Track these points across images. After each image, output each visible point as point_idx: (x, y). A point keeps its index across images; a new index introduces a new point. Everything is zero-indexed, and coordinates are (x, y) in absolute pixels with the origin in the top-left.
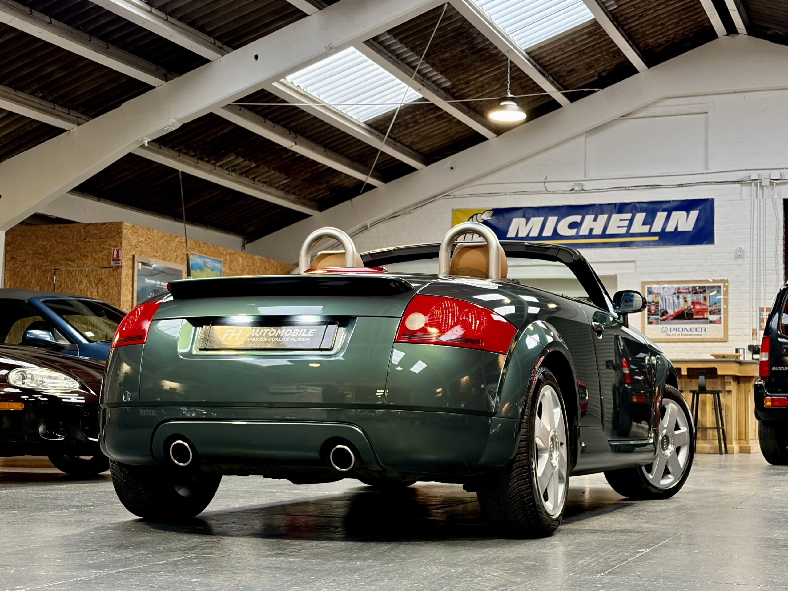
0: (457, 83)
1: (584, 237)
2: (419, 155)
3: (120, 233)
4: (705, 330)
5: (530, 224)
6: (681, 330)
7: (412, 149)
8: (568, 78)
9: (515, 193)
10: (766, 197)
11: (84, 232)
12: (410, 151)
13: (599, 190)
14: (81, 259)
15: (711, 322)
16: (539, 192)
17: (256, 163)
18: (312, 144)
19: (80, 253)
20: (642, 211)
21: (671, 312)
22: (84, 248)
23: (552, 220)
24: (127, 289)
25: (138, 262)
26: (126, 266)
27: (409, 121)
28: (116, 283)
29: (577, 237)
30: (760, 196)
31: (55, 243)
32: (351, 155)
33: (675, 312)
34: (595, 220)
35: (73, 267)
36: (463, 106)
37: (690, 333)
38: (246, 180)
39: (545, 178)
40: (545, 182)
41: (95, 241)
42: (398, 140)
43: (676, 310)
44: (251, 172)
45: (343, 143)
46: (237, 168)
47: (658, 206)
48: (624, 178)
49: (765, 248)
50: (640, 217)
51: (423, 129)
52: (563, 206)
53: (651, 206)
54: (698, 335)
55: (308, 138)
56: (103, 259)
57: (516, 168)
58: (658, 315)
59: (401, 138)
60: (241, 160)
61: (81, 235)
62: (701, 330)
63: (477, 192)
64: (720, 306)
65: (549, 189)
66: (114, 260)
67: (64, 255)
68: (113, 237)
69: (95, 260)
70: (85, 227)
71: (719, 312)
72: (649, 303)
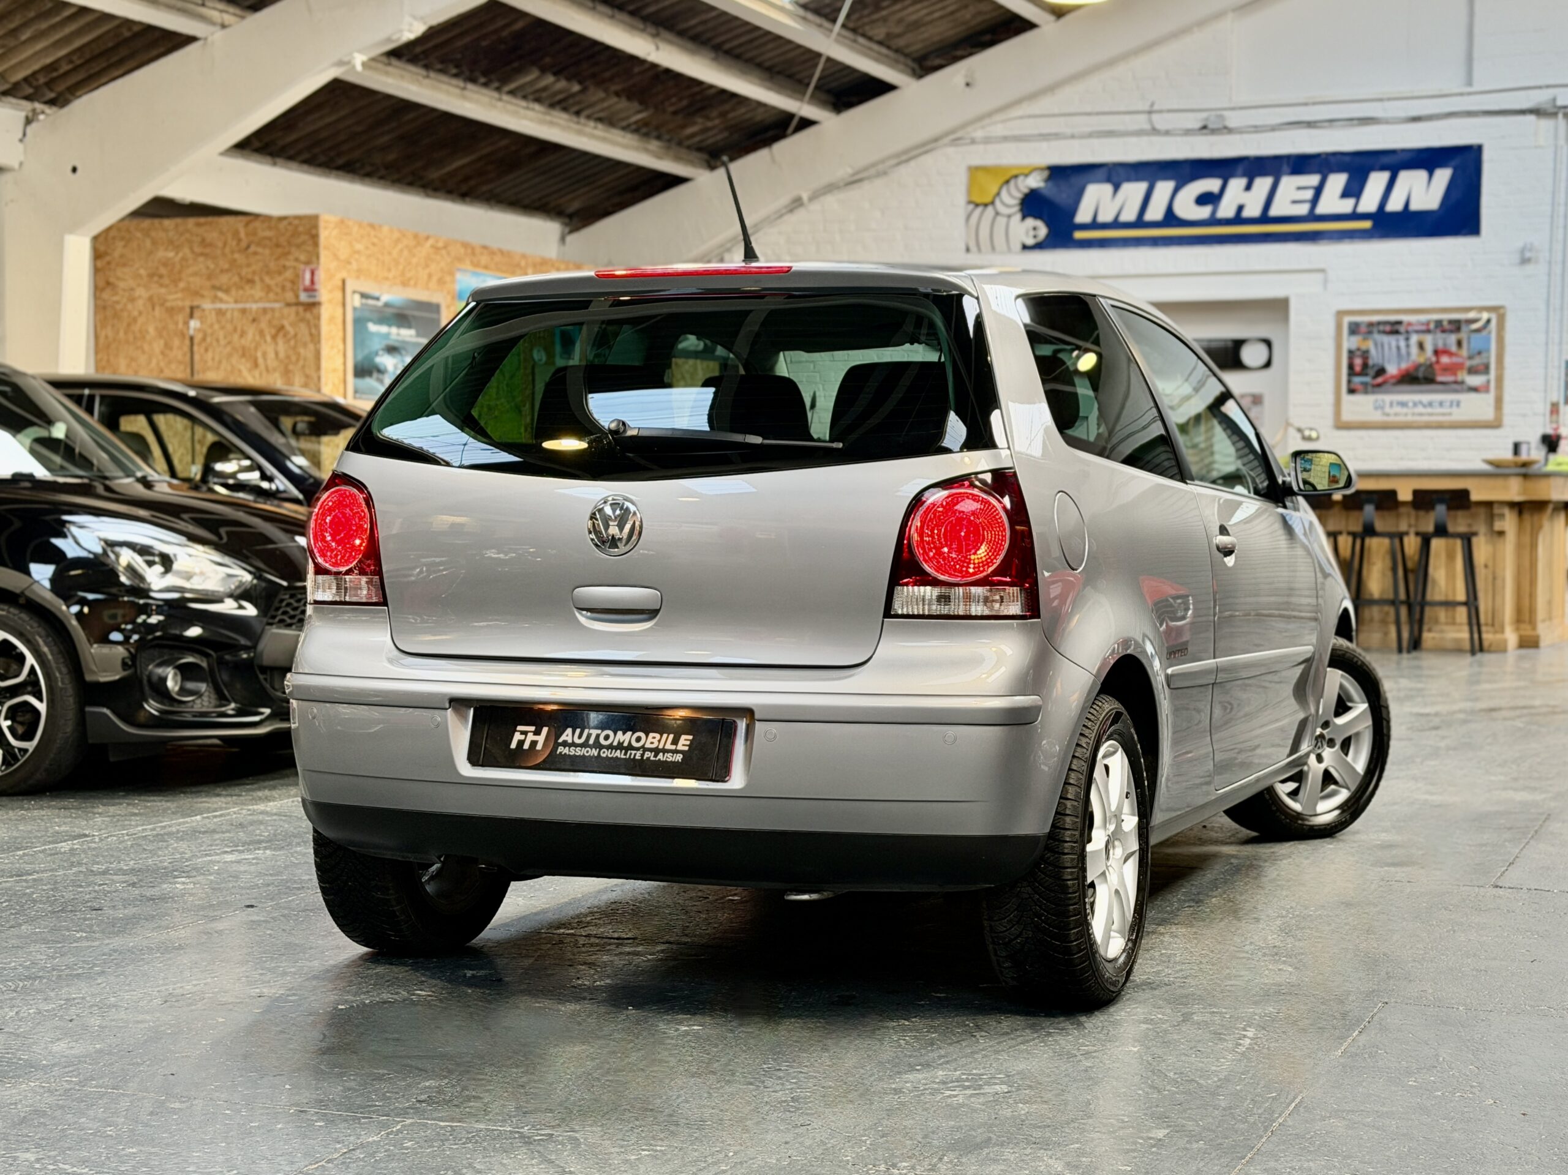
1: (1229, 222)
2: (902, 59)
3: (314, 238)
5: (1120, 195)
6: (1411, 404)
7: (889, 47)
9: (1091, 135)
11: (247, 235)
12: (884, 50)
13: (1257, 129)
14: (242, 288)
15: (1475, 389)
16: (1139, 133)
17: (580, 82)
18: (690, 45)
19: (239, 274)
20: (1339, 169)
21: (1392, 370)
22: (248, 265)
23: (1164, 188)
24: (332, 347)
25: (354, 292)
26: (330, 301)
28: (311, 335)
29: (1213, 221)
31: (190, 255)
32: (767, 64)
33: (1400, 370)
34: (1248, 187)
35: (227, 302)
37: (1429, 410)
38: (561, 117)
39: (1149, 103)
40: (1150, 112)
41: (267, 252)
42: (862, 31)
43: (1404, 366)
44: (571, 101)
45: (751, 41)
46: (544, 95)
47: (1370, 161)
48: (1306, 104)
50: (1337, 181)
51: (911, 9)
52: (1185, 161)
53: (1358, 161)
54: (1444, 415)
55: (681, 34)
56: (283, 288)
57: (1091, 81)
58: (1366, 375)
59: (868, 28)
60: (549, 79)
61: (240, 240)
62: (1451, 405)
63: (1016, 132)
64: (1488, 358)
65: (1158, 126)
66: (306, 290)
67: (209, 277)
68: (304, 243)
69: (268, 289)
70: (247, 225)
71: (1486, 369)
72: (1351, 353)
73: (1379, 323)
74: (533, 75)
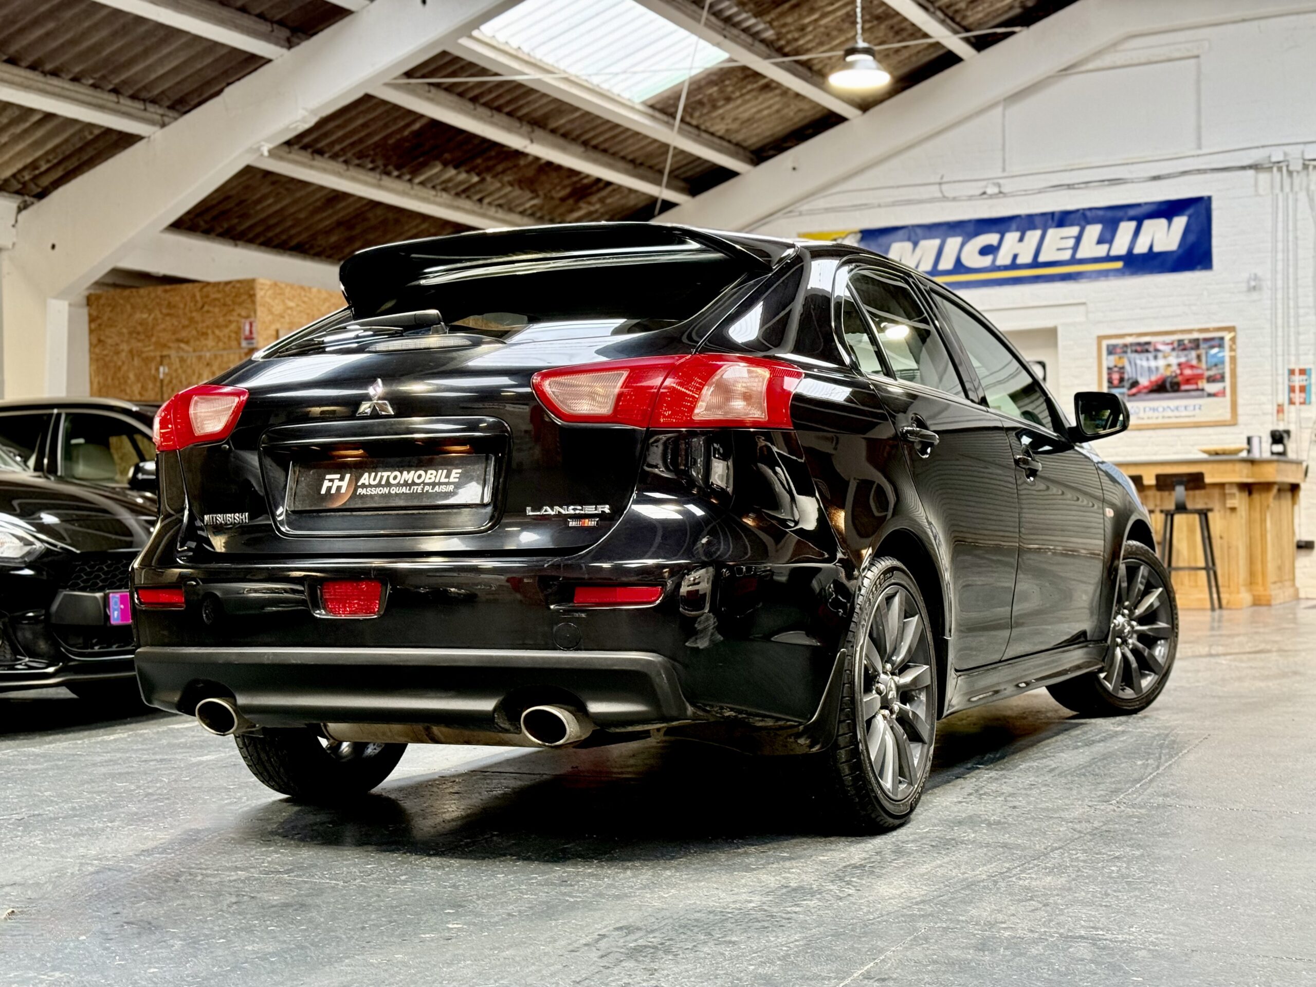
0: (784, 30)
1: (1006, 268)
2: (741, 151)
3: (252, 296)
4: (1200, 409)
5: (919, 250)
6: (1161, 409)
7: (729, 141)
8: (969, 13)
9: (894, 204)
10: (1296, 188)
11: (202, 297)
12: (725, 144)
14: (198, 339)
15: (1210, 395)
16: (932, 200)
17: (478, 174)
18: (561, 141)
19: (196, 329)
20: (1094, 221)
21: (1144, 381)
22: (203, 321)
23: (953, 243)
27: (715, 95)
29: (994, 268)
30: (1287, 188)
31: (159, 316)
32: (630, 157)
33: (1151, 382)
34: (1021, 239)
35: (187, 351)
36: (800, 68)
37: (1176, 413)
39: (939, 176)
40: (940, 184)
41: (217, 310)
42: (703, 127)
43: (1154, 378)
44: (473, 190)
45: (614, 137)
46: (450, 185)
47: (1120, 214)
48: (1067, 170)
49: (1296, 273)
50: (1094, 231)
51: (741, 109)
52: (969, 221)
53: (1110, 214)
54: (1189, 417)
55: (553, 131)
56: (229, 337)
57: (895, 162)
58: (1123, 387)
59: (708, 124)
60: (451, 172)
61: (196, 302)
62: (1194, 409)
63: (834, 205)
64: (1224, 368)
65: (946, 194)
66: (246, 339)
67: (174, 333)
68: (243, 302)
69: (219, 339)
70: (201, 290)
71: (1222, 378)
72: (1109, 369)
73: (1132, 345)
74: (437, 168)
